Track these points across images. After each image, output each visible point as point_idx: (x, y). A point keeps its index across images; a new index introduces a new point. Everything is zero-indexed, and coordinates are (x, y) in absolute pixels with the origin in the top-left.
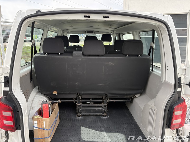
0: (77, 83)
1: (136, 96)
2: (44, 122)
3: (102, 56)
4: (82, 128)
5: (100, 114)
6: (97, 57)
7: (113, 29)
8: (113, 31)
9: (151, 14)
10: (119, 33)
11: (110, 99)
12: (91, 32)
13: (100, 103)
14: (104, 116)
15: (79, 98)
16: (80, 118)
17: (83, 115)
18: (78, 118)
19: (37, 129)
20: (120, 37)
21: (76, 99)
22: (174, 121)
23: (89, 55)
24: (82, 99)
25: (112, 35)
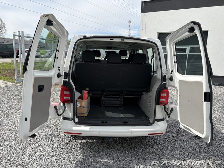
0: (103, 82)
1: (143, 93)
2: (84, 102)
3: (120, 63)
4: (106, 112)
5: (118, 106)
6: (116, 64)
7: (128, 46)
8: (129, 47)
9: (148, 39)
10: (134, 49)
11: (125, 96)
12: (111, 48)
13: (118, 98)
14: (120, 107)
15: (103, 94)
16: (104, 108)
17: (105, 107)
18: (102, 108)
19: (79, 107)
20: (134, 52)
21: (101, 95)
22: (161, 99)
23: (112, 63)
24: (105, 95)
25: (128, 51)
